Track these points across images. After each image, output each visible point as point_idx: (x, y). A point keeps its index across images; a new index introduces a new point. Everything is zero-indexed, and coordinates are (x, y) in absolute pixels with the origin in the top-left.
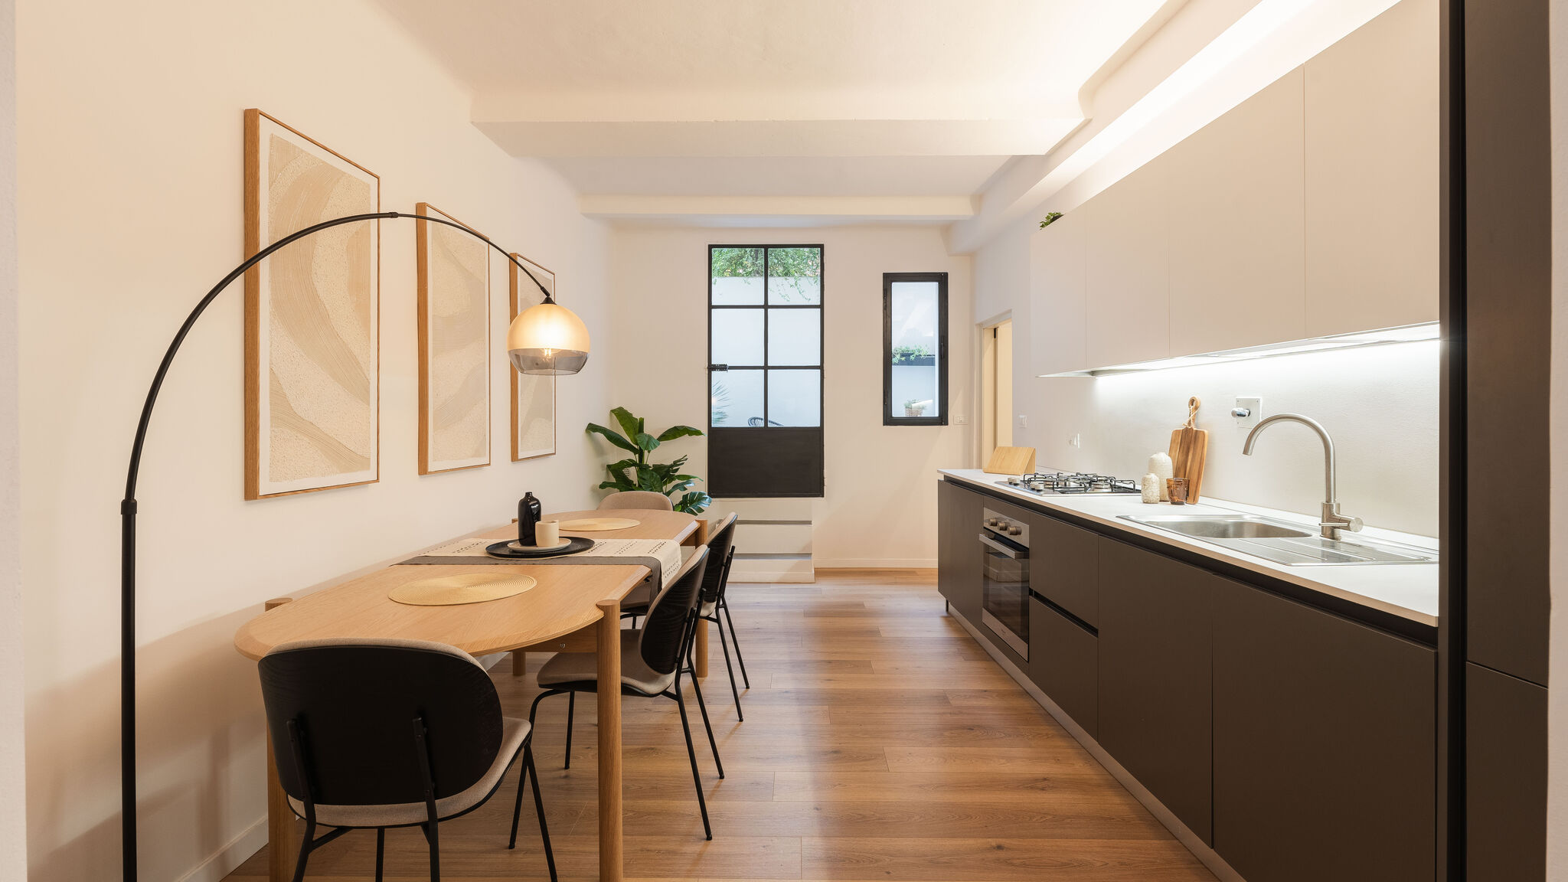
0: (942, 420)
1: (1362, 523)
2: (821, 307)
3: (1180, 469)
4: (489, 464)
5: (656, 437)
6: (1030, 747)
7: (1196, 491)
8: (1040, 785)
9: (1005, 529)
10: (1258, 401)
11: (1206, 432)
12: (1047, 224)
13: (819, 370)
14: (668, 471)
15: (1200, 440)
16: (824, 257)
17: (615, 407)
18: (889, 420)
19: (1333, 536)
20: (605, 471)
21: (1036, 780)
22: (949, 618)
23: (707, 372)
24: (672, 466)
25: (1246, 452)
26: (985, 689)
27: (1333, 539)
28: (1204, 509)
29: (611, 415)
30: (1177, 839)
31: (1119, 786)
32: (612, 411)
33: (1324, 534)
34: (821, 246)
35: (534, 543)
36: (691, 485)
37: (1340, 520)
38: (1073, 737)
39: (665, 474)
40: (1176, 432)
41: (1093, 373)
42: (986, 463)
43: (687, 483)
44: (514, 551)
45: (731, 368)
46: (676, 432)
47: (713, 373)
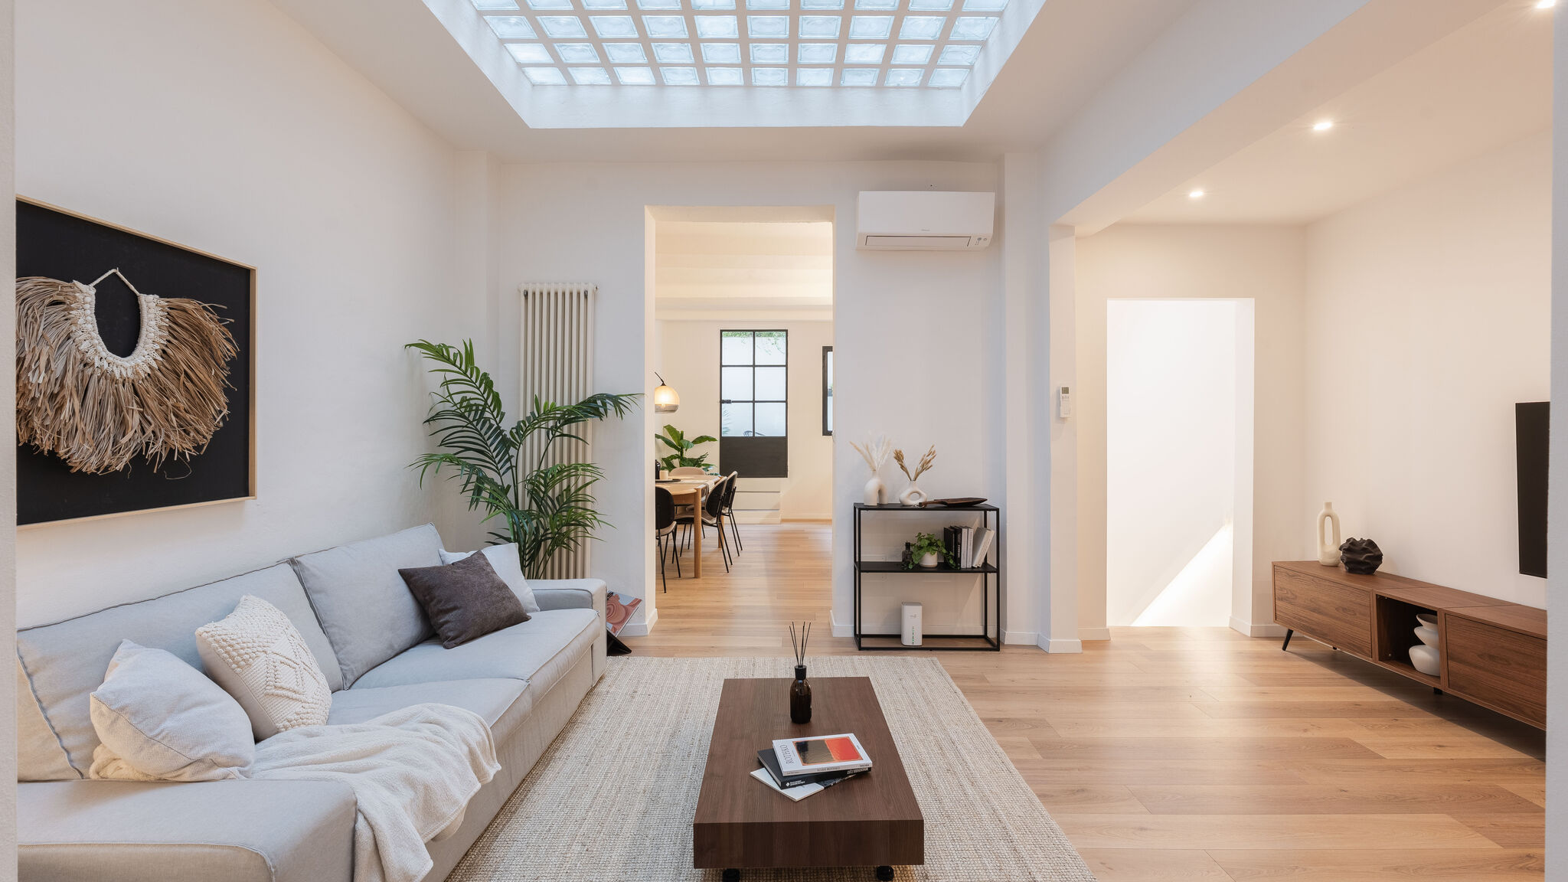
2: (786, 366)
5: (691, 441)
13: (785, 403)
14: (698, 461)
16: (788, 337)
17: (669, 425)
18: (826, 433)
20: (661, 460)
23: (719, 404)
24: (699, 457)
29: (665, 430)
32: (666, 427)
34: (787, 331)
39: (695, 460)
45: (734, 402)
46: (701, 440)
47: (723, 405)
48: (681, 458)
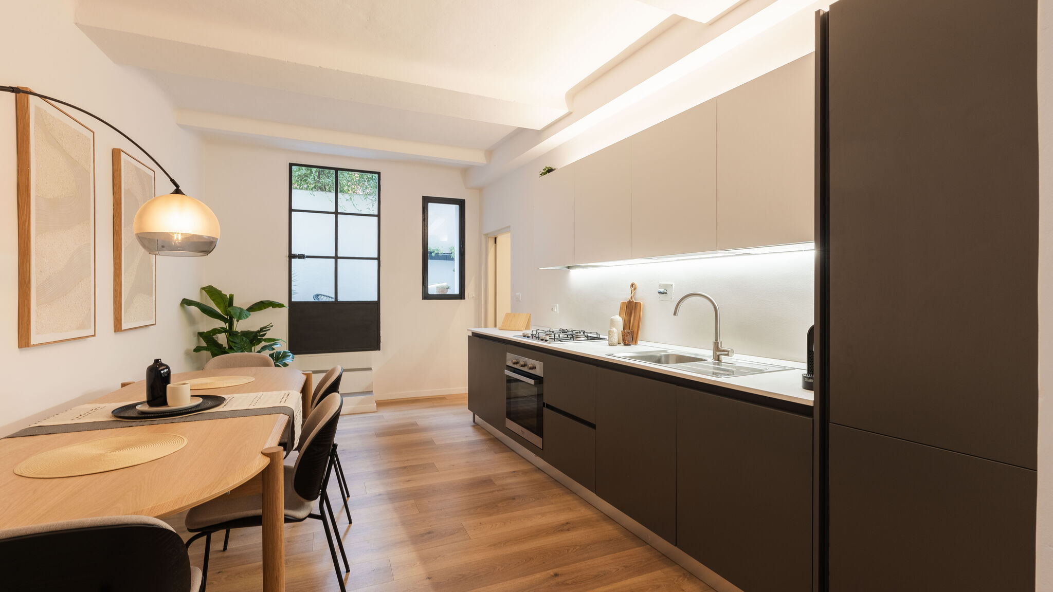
0: (461, 296)
1: (733, 352)
2: (379, 216)
3: (627, 325)
4: (94, 335)
5: (245, 308)
6: (552, 504)
7: (637, 338)
8: (566, 527)
9: (524, 365)
10: (672, 285)
11: (642, 303)
12: (545, 174)
13: (377, 261)
14: (257, 336)
15: (638, 308)
16: (381, 181)
17: (205, 285)
18: (426, 296)
19: (719, 360)
20: (196, 338)
21: (563, 525)
22: (476, 425)
23: (288, 259)
24: (259, 332)
25: (675, 314)
26: (513, 470)
27: (719, 361)
28: (642, 347)
29: (201, 292)
30: (648, 544)
31: (609, 518)
32: (203, 289)
33: (714, 358)
34: (379, 174)
35: (165, 403)
36: (278, 346)
37: (723, 351)
38: (574, 493)
39: (253, 338)
40: (623, 303)
41: (569, 267)
42: (499, 324)
43: (275, 344)
44: (143, 413)
45: (308, 257)
46: (261, 305)
47: (293, 260)
48: (230, 332)
